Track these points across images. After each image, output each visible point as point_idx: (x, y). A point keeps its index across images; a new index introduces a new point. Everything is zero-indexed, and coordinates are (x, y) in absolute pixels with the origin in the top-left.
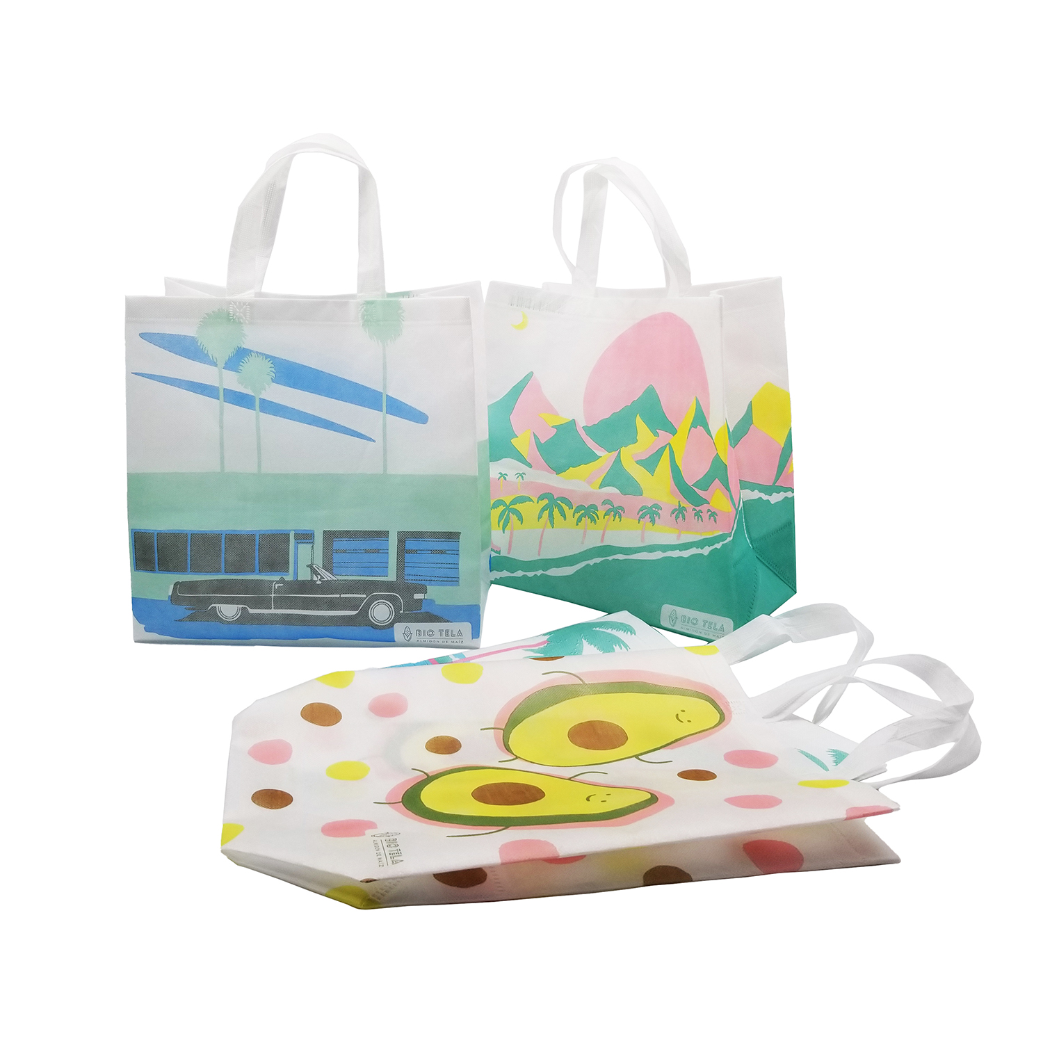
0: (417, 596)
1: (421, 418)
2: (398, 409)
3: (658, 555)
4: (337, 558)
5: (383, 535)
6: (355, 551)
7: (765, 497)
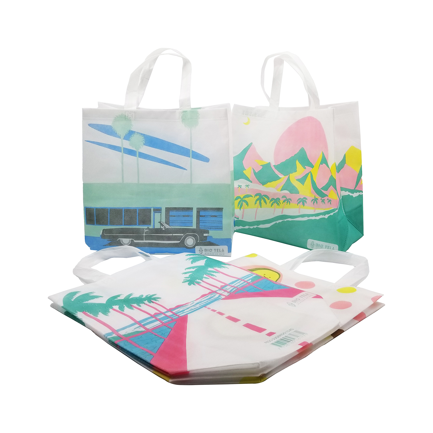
0: (205, 235)
1: (206, 160)
2: (197, 156)
3: (306, 219)
4: (171, 219)
5: (190, 209)
6: (179, 216)
7: (351, 194)
